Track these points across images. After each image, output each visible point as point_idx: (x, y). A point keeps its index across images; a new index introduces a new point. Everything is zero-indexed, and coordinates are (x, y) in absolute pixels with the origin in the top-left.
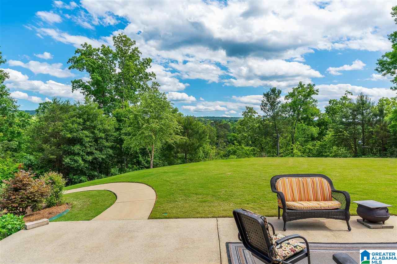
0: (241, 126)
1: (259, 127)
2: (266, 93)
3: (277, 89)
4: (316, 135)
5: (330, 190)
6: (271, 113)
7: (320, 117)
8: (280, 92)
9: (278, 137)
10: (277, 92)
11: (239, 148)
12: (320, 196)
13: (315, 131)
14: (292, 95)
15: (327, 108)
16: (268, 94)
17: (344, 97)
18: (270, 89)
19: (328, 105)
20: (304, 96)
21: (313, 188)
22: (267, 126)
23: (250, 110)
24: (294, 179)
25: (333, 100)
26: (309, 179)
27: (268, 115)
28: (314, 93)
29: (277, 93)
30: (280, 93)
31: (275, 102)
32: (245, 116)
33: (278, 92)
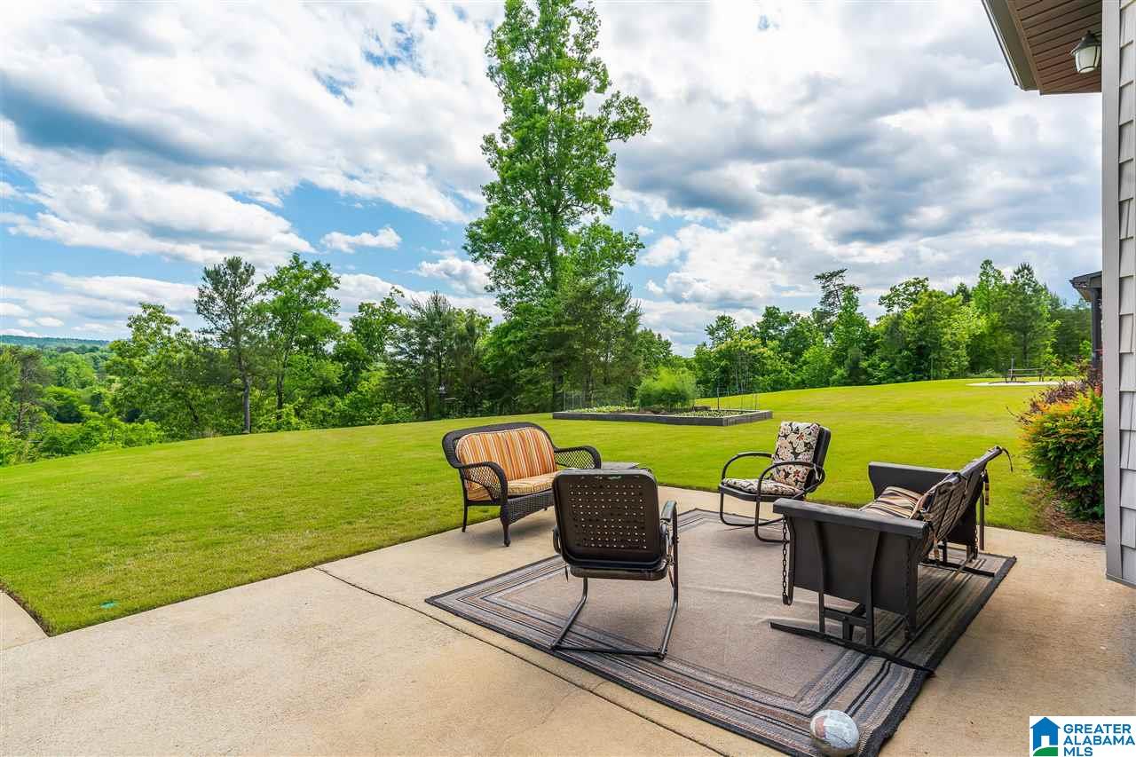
0: (120, 359)
1: (189, 360)
2: (211, 268)
3: (244, 263)
4: (336, 382)
5: (552, 451)
6: (226, 324)
7: (339, 341)
8: (250, 271)
9: (247, 386)
10: (242, 270)
11: (101, 425)
12: (537, 467)
13: (333, 371)
14: (276, 284)
15: (354, 321)
16: (217, 272)
17: (388, 300)
18: (225, 258)
19: (358, 314)
20: (309, 288)
21: (524, 450)
22: (211, 357)
23: (155, 312)
24: (489, 436)
25: (366, 305)
26: (514, 433)
27: (217, 328)
28: (331, 285)
29: (243, 273)
30: (252, 274)
31: (236, 297)
32: (138, 330)
33: (247, 271)
